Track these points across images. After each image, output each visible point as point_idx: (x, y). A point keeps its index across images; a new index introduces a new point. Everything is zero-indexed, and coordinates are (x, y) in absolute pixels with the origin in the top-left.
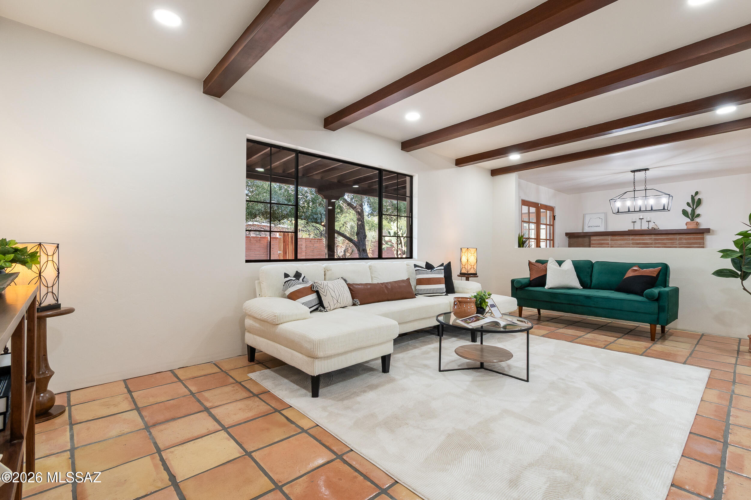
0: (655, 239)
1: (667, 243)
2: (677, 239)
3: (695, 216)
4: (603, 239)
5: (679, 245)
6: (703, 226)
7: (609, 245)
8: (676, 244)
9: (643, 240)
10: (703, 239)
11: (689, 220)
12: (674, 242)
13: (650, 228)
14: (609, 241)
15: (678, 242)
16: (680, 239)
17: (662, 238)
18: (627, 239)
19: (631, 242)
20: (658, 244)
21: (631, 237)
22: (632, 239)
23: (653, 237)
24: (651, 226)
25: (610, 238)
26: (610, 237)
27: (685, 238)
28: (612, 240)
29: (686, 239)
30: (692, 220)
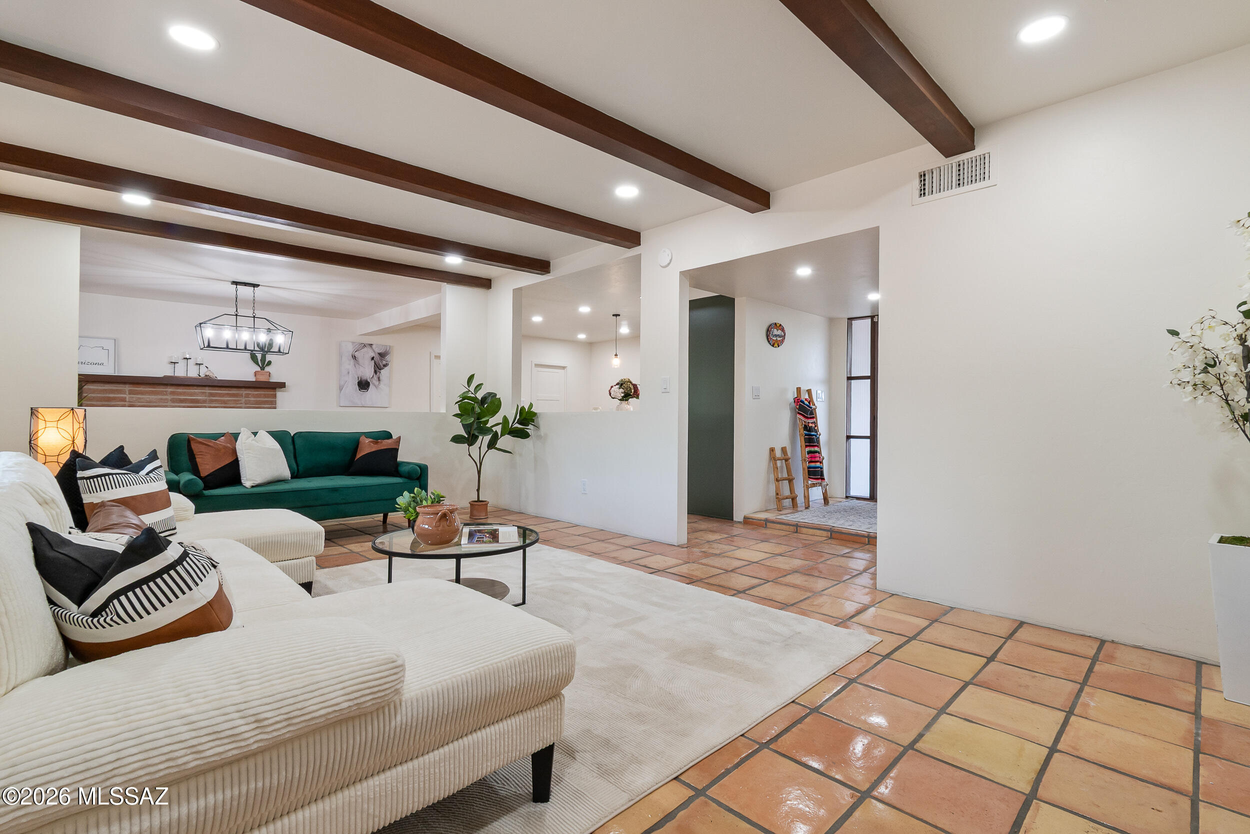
0: (211, 395)
1: (229, 400)
2: (242, 396)
3: (266, 363)
4: (112, 390)
5: (246, 404)
6: (274, 379)
7: (126, 401)
8: (241, 404)
9: (191, 395)
10: (275, 396)
11: (258, 369)
12: (238, 400)
13: (202, 375)
14: (125, 394)
15: (243, 400)
16: (247, 396)
17: (222, 393)
18: (163, 391)
19: (169, 397)
20: (214, 403)
21: (170, 389)
22: (172, 393)
23: (208, 391)
24: (203, 372)
25: (127, 388)
26: (127, 386)
27: (253, 394)
28: (131, 392)
29: (254, 396)
30: (263, 368)
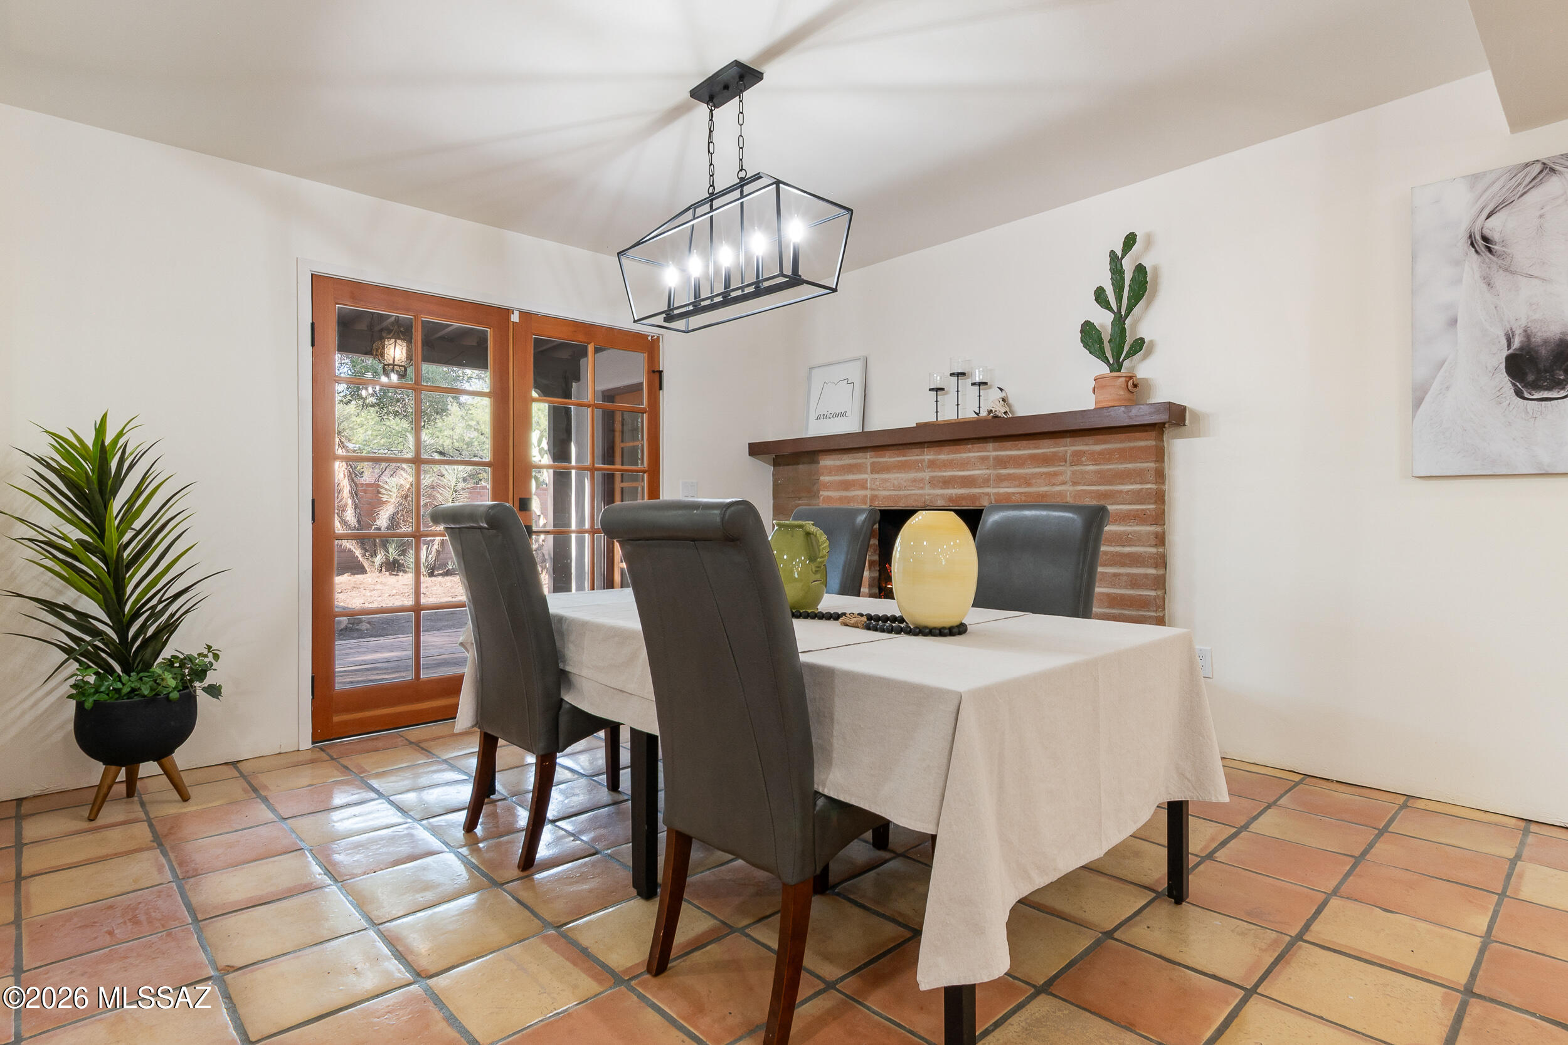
0: (1001, 463)
1: (1034, 475)
2: (1066, 462)
3: (1126, 349)
4: (850, 465)
5: (1075, 484)
6: (1163, 394)
7: (867, 489)
8: (1064, 483)
9: (964, 465)
10: (1159, 455)
11: (1103, 369)
12: (1055, 474)
13: (983, 414)
14: (866, 473)
15: (1068, 471)
16: (1077, 459)
17: (1019, 457)
18: (917, 461)
19: (927, 475)
20: (1005, 484)
21: (928, 456)
22: (932, 464)
23: (991, 451)
25: (868, 459)
26: (868, 455)
27: (1093, 453)
28: (876, 469)
29: (1096, 458)
30: (1116, 366)
